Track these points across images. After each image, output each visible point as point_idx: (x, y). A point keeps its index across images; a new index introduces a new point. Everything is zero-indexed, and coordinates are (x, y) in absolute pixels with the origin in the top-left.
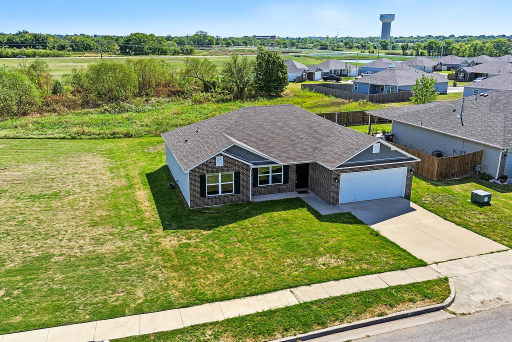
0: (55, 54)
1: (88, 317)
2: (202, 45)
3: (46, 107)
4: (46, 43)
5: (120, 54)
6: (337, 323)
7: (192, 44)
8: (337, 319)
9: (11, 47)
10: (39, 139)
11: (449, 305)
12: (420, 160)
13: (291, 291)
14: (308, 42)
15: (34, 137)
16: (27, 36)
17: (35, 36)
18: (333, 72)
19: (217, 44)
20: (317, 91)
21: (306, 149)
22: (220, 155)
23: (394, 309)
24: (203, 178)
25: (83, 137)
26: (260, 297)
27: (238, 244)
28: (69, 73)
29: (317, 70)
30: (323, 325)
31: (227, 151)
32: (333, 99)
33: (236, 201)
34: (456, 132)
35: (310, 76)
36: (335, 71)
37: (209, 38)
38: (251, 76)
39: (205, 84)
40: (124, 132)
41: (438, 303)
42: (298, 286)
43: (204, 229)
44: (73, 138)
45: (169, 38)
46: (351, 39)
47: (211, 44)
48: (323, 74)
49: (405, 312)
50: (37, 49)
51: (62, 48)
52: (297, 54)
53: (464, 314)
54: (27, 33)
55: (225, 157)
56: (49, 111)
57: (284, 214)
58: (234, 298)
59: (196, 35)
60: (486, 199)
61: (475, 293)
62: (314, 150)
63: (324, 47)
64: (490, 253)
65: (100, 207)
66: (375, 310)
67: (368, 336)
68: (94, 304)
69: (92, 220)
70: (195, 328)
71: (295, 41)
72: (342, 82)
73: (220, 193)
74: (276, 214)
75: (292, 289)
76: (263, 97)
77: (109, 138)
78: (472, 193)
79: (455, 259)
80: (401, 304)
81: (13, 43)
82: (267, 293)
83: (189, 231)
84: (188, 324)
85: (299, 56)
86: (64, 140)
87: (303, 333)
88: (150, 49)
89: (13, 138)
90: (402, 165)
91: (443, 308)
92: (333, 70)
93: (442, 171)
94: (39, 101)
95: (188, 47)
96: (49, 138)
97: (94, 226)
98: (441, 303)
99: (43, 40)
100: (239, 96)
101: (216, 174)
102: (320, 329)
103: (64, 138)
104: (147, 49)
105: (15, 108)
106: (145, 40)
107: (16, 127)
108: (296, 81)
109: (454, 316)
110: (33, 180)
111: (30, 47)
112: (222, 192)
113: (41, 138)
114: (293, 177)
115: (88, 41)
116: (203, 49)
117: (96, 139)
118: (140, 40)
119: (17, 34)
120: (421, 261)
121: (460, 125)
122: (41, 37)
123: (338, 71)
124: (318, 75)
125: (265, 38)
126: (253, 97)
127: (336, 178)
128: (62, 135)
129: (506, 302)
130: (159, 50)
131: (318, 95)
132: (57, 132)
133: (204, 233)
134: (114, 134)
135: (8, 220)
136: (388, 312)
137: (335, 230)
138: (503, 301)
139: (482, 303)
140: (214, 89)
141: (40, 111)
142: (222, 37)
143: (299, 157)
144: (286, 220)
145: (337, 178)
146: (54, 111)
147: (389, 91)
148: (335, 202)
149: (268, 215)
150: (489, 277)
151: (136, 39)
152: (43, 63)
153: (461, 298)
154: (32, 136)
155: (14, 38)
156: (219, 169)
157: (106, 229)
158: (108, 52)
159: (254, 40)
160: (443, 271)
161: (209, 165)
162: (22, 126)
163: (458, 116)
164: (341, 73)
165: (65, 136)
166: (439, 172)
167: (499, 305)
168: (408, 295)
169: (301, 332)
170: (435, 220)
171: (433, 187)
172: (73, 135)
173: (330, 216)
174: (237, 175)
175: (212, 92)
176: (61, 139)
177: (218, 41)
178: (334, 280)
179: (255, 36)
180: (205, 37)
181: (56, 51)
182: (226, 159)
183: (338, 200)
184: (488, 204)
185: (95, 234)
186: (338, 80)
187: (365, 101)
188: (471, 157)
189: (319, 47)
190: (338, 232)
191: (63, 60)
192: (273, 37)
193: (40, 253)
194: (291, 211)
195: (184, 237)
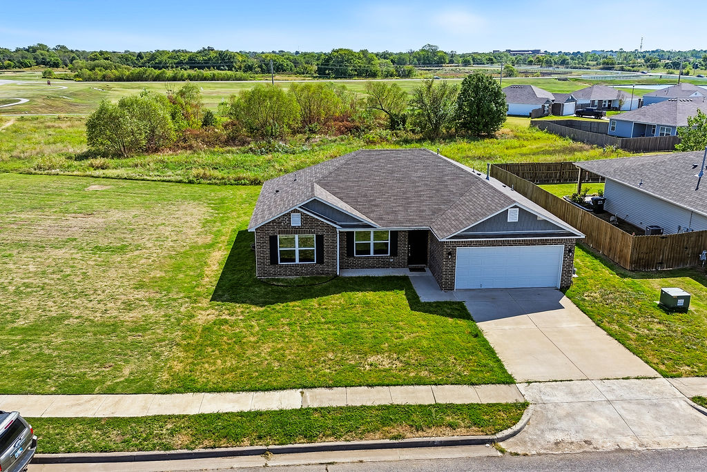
0: (238, 76)
1: (53, 389)
2: (430, 64)
3: (184, 143)
4: (232, 62)
5: (316, 77)
6: (331, 439)
7: (415, 64)
8: (334, 434)
9: (192, 68)
10: (153, 181)
11: (503, 439)
12: (583, 236)
13: (302, 393)
14: (589, 58)
15: (148, 178)
16: (212, 55)
17: (221, 53)
18: (596, 103)
19: (451, 62)
20: (550, 131)
21: (423, 211)
22: (295, 211)
23: (420, 433)
24: (273, 240)
25: (202, 181)
26: (260, 394)
27: (286, 327)
28: (227, 101)
29: (568, 101)
30: (311, 438)
31: (305, 207)
32: (568, 143)
33: (318, 273)
34: (682, 199)
35: (557, 109)
36: (600, 101)
37: (439, 54)
38: (450, 108)
39: (391, 118)
40: (252, 178)
41: (487, 435)
42: (316, 387)
43: (256, 304)
44: (191, 182)
45: (385, 56)
46: (660, 54)
47: (442, 63)
48: (577, 107)
49: (432, 439)
50: (222, 70)
51: (249, 68)
52: (563, 76)
53: (517, 454)
54: (212, 50)
55: (302, 214)
56: (185, 148)
57: (370, 296)
58: (227, 391)
59: (423, 50)
60: (681, 303)
61: (556, 429)
62: (434, 213)
63: (608, 66)
64: (623, 379)
65: (161, 267)
66: (393, 430)
67: (361, 462)
68: (70, 376)
69: (141, 281)
70: (156, 418)
71: (567, 57)
72: (605, 119)
73: (297, 262)
74: (360, 294)
75: (305, 390)
76: (463, 137)
77: (231, 185)
78: (662, 291)
79: (561, 381)
80: (433, 429)
81: (194, 63)
82: (271, 390)
83: (238, 305)
84: (152, 413)
85: (565, 80)
86: (179, 184)
87: (278, 445)
88: (356, 70)
89: (125, 179)
90: (560, 242)
91: (491, 442)
92: (596, 101)
93: (640, 256)
94: (173, 135)
95: (407, 67)
96: (163, 181)
97: (137, 288)
98: (493, 434)
99: (229, 59)
100: (432, 135)
101: (290, 236)
102: (303, 443)
103: (180, 182)
104: (352, 70)
105: (144, 142)
106: (350, 57)
107: (136, 166)
108: (533, 115)
109: (500, 454)
110: (110, 229)
111: (214, 68)
112: (300, 260)
113: (155, 181)
114: (404, 247)
115: (280, 60)
116: (429, 70)
117: (216, 184)
118: (343, 58)
119: (200, 52)
120: (510, 377)
121: (693, 189)
122: (227, 55)
123: (605, 102)
124: (569, 108)
125: (522, 52)
126: (450, 138)
127: (450, 254)
128: (180, 178)
129: (595, 448)
130: (367, 71)
131: (551, 136)
132: (178, 174)
133: (254, 309)
134: (239, 179)
135: (53, 273)
136: (408, 435)
137: (424, 323)
138: (591, 446)
139: (557, 444)
140: (403, 125)
141: (175, 147)
142: (459, 52)
143: (410, 221)
144: (367, 304)
145: (452, 254)
146: (191, 147)
147: (662, 134)
148: (449, 286)
149: (346, 295)
150: (595, 410)
151: (337, 57)
152: (193, 88)
153: (530, 433)
154: (145, 177)
155: (196, 56)
156: (296, 230)
157: (147, 294)
158: (304, 74)
159: (506, 56)
160: (529, 394)
161: (281, 223)
162: (143, 166)
163: (697, 175)
164: (609, 106)
165: (181, 178)
166: (635, 256)
167: (581, 450)
168: (453, 418)
169: (277, 442)
170: (579, 325)
171: (616, 279)
172: (191, 178)
173: (430, 304)
174: (320, 239)
175: (400, 129)
176: (177, 182)
177: (452, 58)
178: (368, 385)
179: (509, 51)
180: (435, 52)
181: (239, 74)
182: (305, 218)
183: (453, 283)
184: (684, 310)
185: (132, 298)
186: (599, 115)
187: (613, 148)
188: (693, 239)
189: (601, 66)
190: (426, 327)
191: (245, 84)
192: (536, 52)
193: (61, 312)
194: (382, 293)
195: (226, 312)
